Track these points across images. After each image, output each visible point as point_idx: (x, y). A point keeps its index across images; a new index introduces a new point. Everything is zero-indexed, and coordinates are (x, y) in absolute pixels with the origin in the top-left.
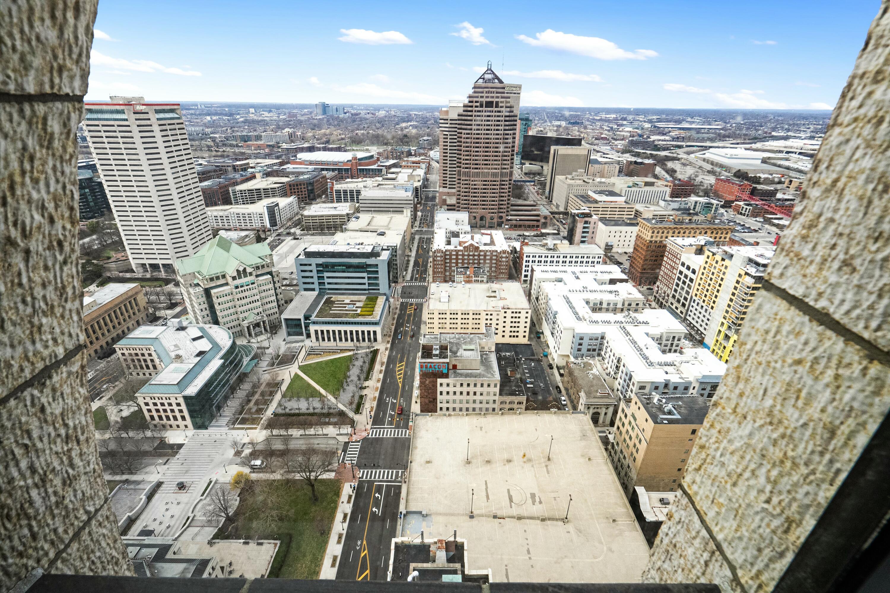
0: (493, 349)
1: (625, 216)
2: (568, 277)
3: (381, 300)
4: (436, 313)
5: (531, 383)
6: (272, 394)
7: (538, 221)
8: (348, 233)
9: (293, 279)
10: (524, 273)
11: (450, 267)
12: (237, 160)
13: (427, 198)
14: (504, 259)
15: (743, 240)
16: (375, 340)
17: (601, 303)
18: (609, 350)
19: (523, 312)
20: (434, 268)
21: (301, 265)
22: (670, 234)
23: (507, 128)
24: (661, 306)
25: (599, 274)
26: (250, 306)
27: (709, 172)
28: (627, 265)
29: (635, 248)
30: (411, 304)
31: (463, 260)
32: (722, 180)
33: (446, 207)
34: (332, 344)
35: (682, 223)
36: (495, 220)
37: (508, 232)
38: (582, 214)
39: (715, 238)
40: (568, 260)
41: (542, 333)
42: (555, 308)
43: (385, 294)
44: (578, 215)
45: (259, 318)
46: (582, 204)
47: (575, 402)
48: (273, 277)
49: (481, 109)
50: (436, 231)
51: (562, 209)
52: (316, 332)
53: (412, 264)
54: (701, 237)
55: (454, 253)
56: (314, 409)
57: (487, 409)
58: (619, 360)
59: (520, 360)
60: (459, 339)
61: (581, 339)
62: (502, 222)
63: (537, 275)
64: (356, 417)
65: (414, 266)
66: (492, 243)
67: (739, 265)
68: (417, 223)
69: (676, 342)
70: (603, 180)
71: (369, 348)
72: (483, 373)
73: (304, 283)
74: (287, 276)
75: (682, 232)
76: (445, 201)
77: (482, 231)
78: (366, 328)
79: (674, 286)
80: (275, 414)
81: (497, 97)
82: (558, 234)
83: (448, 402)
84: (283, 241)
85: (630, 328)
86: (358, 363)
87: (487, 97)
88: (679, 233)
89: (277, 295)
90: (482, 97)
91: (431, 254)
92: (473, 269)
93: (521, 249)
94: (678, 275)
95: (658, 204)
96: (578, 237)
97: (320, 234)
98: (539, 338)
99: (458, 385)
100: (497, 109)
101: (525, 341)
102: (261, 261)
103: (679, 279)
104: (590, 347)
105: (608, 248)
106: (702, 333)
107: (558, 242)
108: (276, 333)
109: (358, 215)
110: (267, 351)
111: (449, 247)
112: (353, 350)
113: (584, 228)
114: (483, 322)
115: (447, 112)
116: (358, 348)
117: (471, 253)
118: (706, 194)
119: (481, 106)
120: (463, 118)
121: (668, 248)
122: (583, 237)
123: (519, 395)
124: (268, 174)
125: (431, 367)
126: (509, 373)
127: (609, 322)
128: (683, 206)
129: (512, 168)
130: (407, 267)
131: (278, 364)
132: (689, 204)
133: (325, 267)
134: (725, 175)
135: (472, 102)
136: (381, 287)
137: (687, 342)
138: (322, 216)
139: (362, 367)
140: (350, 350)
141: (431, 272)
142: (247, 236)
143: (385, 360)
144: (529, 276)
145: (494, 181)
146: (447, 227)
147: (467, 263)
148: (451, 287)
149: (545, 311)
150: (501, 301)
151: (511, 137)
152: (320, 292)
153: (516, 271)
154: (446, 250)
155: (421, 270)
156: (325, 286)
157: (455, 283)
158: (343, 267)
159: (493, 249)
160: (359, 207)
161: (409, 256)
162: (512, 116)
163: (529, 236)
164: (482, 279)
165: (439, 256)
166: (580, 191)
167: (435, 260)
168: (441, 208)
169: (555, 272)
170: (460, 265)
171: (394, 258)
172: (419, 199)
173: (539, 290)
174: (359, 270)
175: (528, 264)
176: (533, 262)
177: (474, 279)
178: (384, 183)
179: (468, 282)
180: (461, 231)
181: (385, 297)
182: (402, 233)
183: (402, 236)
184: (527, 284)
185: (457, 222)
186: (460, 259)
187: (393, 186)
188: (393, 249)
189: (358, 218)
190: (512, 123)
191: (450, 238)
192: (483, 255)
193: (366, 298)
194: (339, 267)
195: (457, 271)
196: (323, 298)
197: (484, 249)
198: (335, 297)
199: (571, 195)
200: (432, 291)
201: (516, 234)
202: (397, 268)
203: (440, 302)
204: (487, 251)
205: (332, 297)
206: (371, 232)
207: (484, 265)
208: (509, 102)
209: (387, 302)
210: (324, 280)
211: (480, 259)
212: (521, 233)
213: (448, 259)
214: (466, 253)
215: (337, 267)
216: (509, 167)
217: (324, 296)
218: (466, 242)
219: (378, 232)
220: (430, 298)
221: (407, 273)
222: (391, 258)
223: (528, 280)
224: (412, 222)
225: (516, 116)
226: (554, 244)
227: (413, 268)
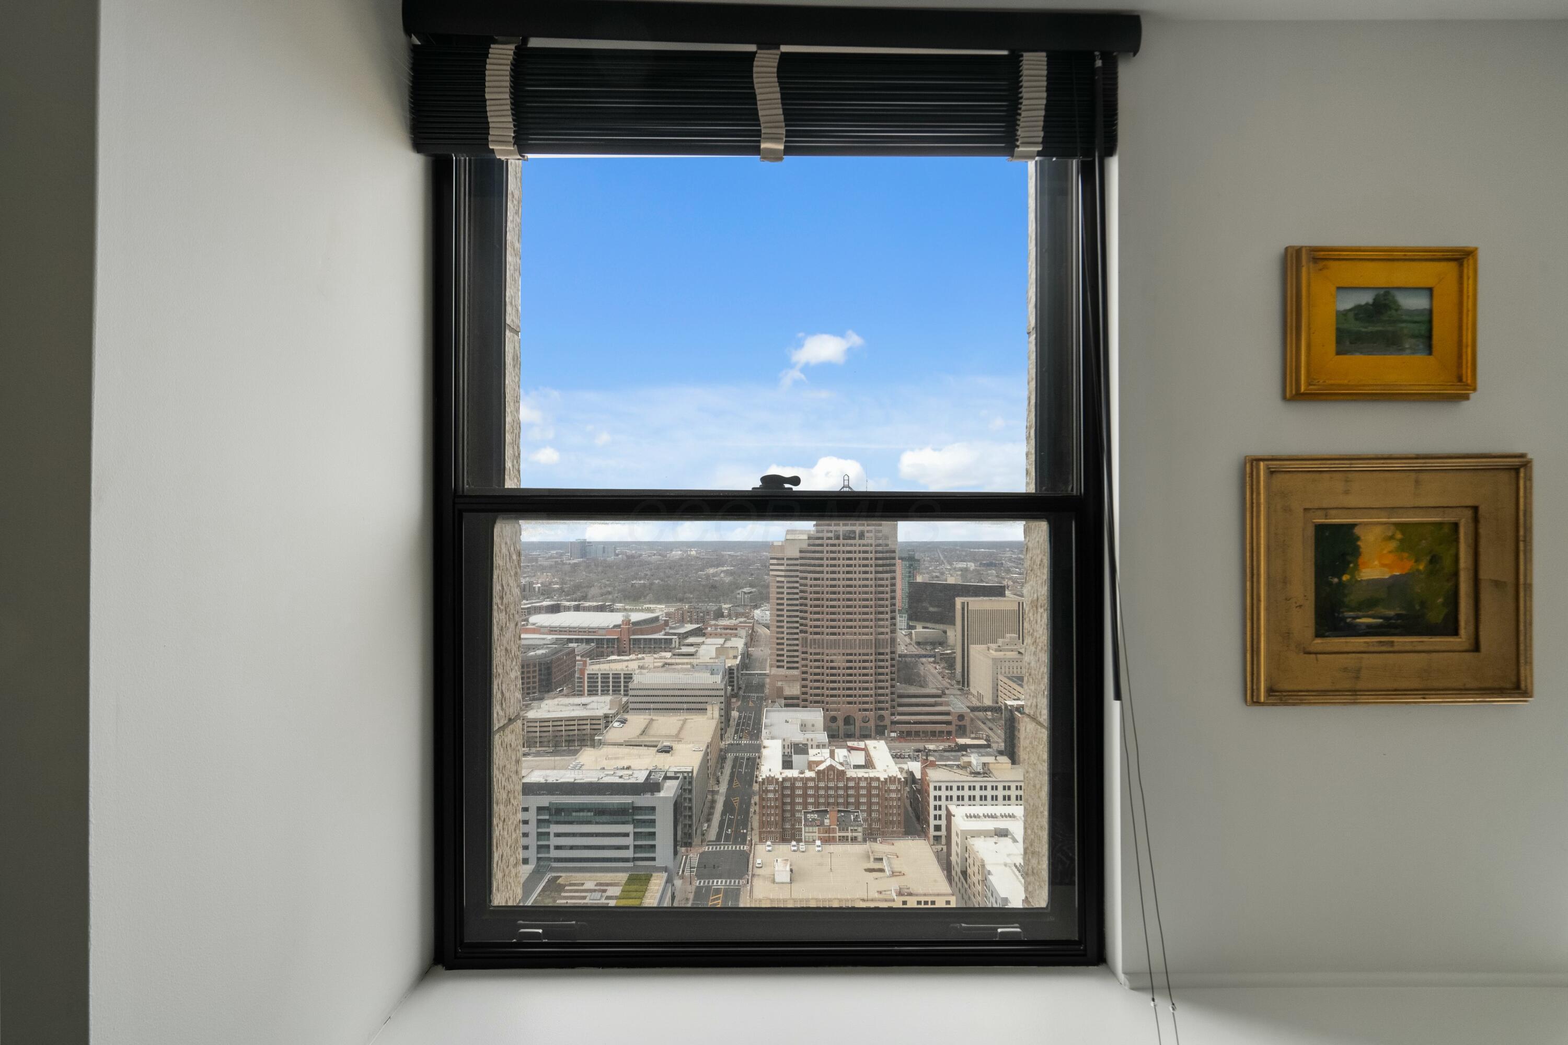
2: (1017, 827)
3: (658, 883)
7: (948, 723)
8: (605, 750)
10: (932, 823)
11: (794, 812)
13: (750, 688)
14: (893, 795)
19: (941, 902)
20: (762, 815)
23: (881, 569)
30: (717, 891)
31: (817, 797)
33: (783, 702)
36: (872, 724)
37: (897, 744)
40: (1013, 793)
42: (1002, 893)
43: (665, 869)
44: (1016, 709)
49: (836, 542)
50: (766, 743)
51: (988, 702)
53: (719, 807)
55: (799, 784)
62: (885, 727)
63: (960, 823)
65: (724, 813)
66: (869, 764)
68: (731, 730)
76: (780, 690)
77: (850, 744)
82: (989, 746)
87: (845, 525)
91: (756, 787)
92: (835, 816)
93: (924, 773)
97: (553, 753)
100: (862, 542)
107: (990, 760)
109: (626, 716)
111: (790, 773)
115: (781, 547)
117: (831, 784)
119: (838, 538)
120: (809, 555)
129: (893, 631)
130: (712, 814)
133: (557, 814)
135: (822, 531)
136: (659, 854)
138: (560, 720)
141: (756, 824)
144: (944, 828)
145: (864, 655)
146: (785, 736)
147: (823, 804)
148: (794, 851)
149: (982, 899)
150: (894, 879)
151: (888, 582)
152: (538, 866)
153: (918, 818)
154: (783, 778)
155: (738, 820)
156: (549, 852)
157: (801, 844)
158: (589, 814)
159: (872, 775)
160: (627, 703)
161: (714, 793)
162: (887, 552)
163: (935, 751)
164: (855, 834)
165: (770, 791)
166: (1015, 670)
167: (763, 799)
168: (773, 702)
169: (993, 817)
170: (811, 808)
171: (687, 796)
172: (735, 687)
173: (967, 856)
174: (619, 818)
175: (938, 803)
176: (947, 799)
177: (838, 834)
178: (673, 661)
179: (826, 841)
180: (810, 743)
181: (665, 875)
182: (704, 748)
183: (703, 752)
184: (941, 844)
185: (804, 727)
186: (811, 796)
187: (689, 666)
188: (685, 778)
189: (624, 722)
190: (888, 562)
191: (791, 756)
192: (852, 788)
193: (626, 879)
194: (581, 814)
195: (806, 819)
196: (541, 879)
197: (854, 776)
198: (566, 877)
199: (1000, 677)
200: (759, 861)
201: (909, 747)
202: (690, 817)
203: (774, 881)
204: (860, 779)
205: (561, 877)
206: (645, 746)
207: (857, 807)
208: (880, 531)
209: (669, 885)
210: (548, 840)
211: (848, 796)
212: (920, 745)
213: (788, 796)
214: (822, 784)
215: (578, 814)
216: (888, 630)
217: (545, 873)
218: (821, 762)
219: (659, 747)
220: (753, 875)
221: (709, 827)
222: (681, 795)
223: (940, 836)
224: (722, 729)
225: (894, 552)
226: (984, 764)
227: (722, 816)
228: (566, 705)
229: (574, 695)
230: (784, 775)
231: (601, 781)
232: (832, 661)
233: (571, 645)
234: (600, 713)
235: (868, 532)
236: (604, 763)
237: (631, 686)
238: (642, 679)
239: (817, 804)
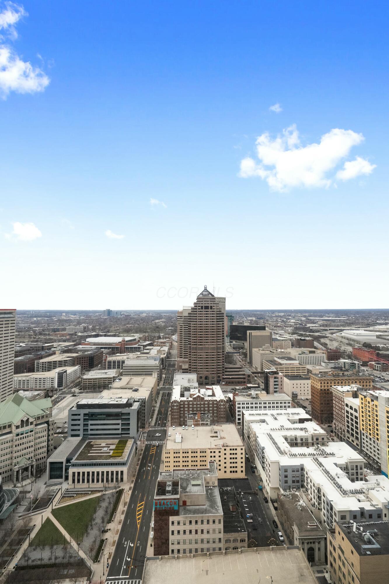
0: (216, 484)
1: (301, 373)
2: (268, 419)
3: (130, 443)
4: (172, 453)
5: (251, 518)
6: (20, 542)
7: (244, 378)
8: (112, 390)
9: (66, 427)
10: (237, 417)
11: (184, 414)
12: (46, 343)
13: (170, 365)
14: (222, 407)
15: (382, 387)
16: (122, 479)
17: (296, 439)
18: (309, 481)
19: (239, 449)
20: (172, 415)
21: (73, 415)
22: (333, 384)
23: (218, 320)
24: (341, 440)
25: (291, 415)
26: (25, 451)
27: (347, 344)
28: (309, 408)
29: (312, 395)
30: (154, 446)
31: (193, 408)
32: (356, 349)
33: (182, 371)
34: (85, 485)
35: (338, 376)
36: (215, 379)
37: (225, 387)
38: (272, 372)
39: (363, 386)
40: (267, 405)
41: (256, 468)
42: (262, 444)
43: (133, 438)
44: (269, 373)
45: (29, 462)
46: (272, 366)
47: (291, 538)
48: (49, 425)
50: (174, 387)
51: (259, 370)
52: (74, 473)
53: (156, 412)
54: (353, 385)
55: (186, 403)
56: (56, 558)
57: (214, 549)
58: (319, 490)
59: (239, 494)
60: (188, 475)
61: (286, 471)
62: (220, 380)
63: (247, 417)
64: (94, 567)
65: (158, 415)
66: (213, 395)
67: (384, 404)
68: (162, 382)
69: (359, 471)
70: (283, 350)
71: (115, 488)
72: (208, 508)
73: (72, 430)
74: (60, 425)
75: (340, 382)
76: (181, 366)
77: (207, 387)
78: (114, 469)
79: (346, 423)
80: (18, 568)
81: (211, 304)
82: (259, 387)
83: (179, 543)
84: (64, 398)
85: (321, 459)
86: (104, 504)
87: (205, 304)
88: (338, 383)
89: (48, 441)
90: (202, 304)
91: (170, 405)
92: (200, 415)
93: (234, 398)
94: (346, 414)
95: (321, 365)
96: (271, 388)
97: (92, 392)
98: (254, 472)
99: (188, 523)
100: (211, 310)
101: (243, 476)
102: (43, 412)
103: (348, 417)
104: (294, 479)
105: (294, 396)
106: (377, 462)
107: (259, 392)
108: (40, 477)
109: (121, 377)
110: (28, 495)
111: (183, 399)
112: (102, 491)
113: (275, 381)
114: (209, 459)
115: (182, 313)
116: (106, 489)
117: (199, 403)
118: (349, 357)
119: (202, 308)
120: (191, 315)
121: (334, 394)
122: (275, 388)
123: (241, 531)
124: (65, 352)
125: (164, 504)
126: (231, 507)
127: (304, 455)
128: (337, 366)
129: (223, 344)
130: (153, 415)
131: (33, 510)
132: (341, 364)
134: (357, 346)
135: (196, 306)
136: (131, 432)
137: (369, 471)
138: (96, 379)
139: (107, 508)
140: (99, 491)
141: (170, 419)
142: (38, 394)
143: (128, 500)
144: (241, 419)
145: (212, 353)
146: (182, 384)
147: (195, 410)
148: (184, 429)
149: (255, 447)
150: (221, 440)
151: (221, 325)
152: (83, 437)
153: (232, 416)
154: (180, 401)
155: (163, 417)
156: (88, 432)
157: (186, 427)
158: (104, 416)
159: (214, 399)
160: (122, 372)
161: (154, 407)
162: (221, 314)
163: (239, 389)
164: (207, 422)
165: (175, 406)
166: (269, 358)
167: (173, 409)
168: (178, 371)
169: (259, 415)
170: (191, 412)
171: (143, 408)
172: (164, 366)
173: (249, 430)
174: (116, 418)
175: (239, 410)
176: (243, 408)
177: (201, 423)
178: (141, 356)
179: (196, 425)
180: (191, 387)
181: (133, 440)
182: (150, 389)
183: (150, 391)
184: (240, 425)
185: (189, 381)
186: (191, 407)
187: (146, 358)
188: (143, 401)
189: (120, 379)
190: (221, 318)
191: (184, 392)
192: (207, 404)
193: (118, 442)
194: (101, 416)
195: (189, 417)
196: (85, 442)
197: (208, 399)
198: (94, 441)
199: (264, 361)
200: (170, 434)
201: (229, 388)
202: (144, 417)
203: (175, 442)
204: (210, 400)
205: (92, 441)
206: (128, 389)
207: (209, 412)
208: (218, 306)
209: (135, 444)
210: (88, 427)
211: (205, 407)
212: (233, 387)
213: (182, 408)
214: (195, 403)
215: (100, 416)
216: (221, 343)
217: (86, 440)
218: (195, 394)
219: (133, 389)
220: (167, 440)
221: (152, 420)
222: (141, 408)
223: (240, 423)
224: (158, 382)
225: (223, 314)
226: (257, 394)
227: (157, 416)
228: (98, 373)
229: (102, 369)
230: (181, 400)
231: (109, 403)
232: (200, 355)
233: (102, 350)
234: (112, 376)
235: (214, 306)
236: (112, 396)
237: (124, 365)
238: (128, 363)
239: (193, 411)
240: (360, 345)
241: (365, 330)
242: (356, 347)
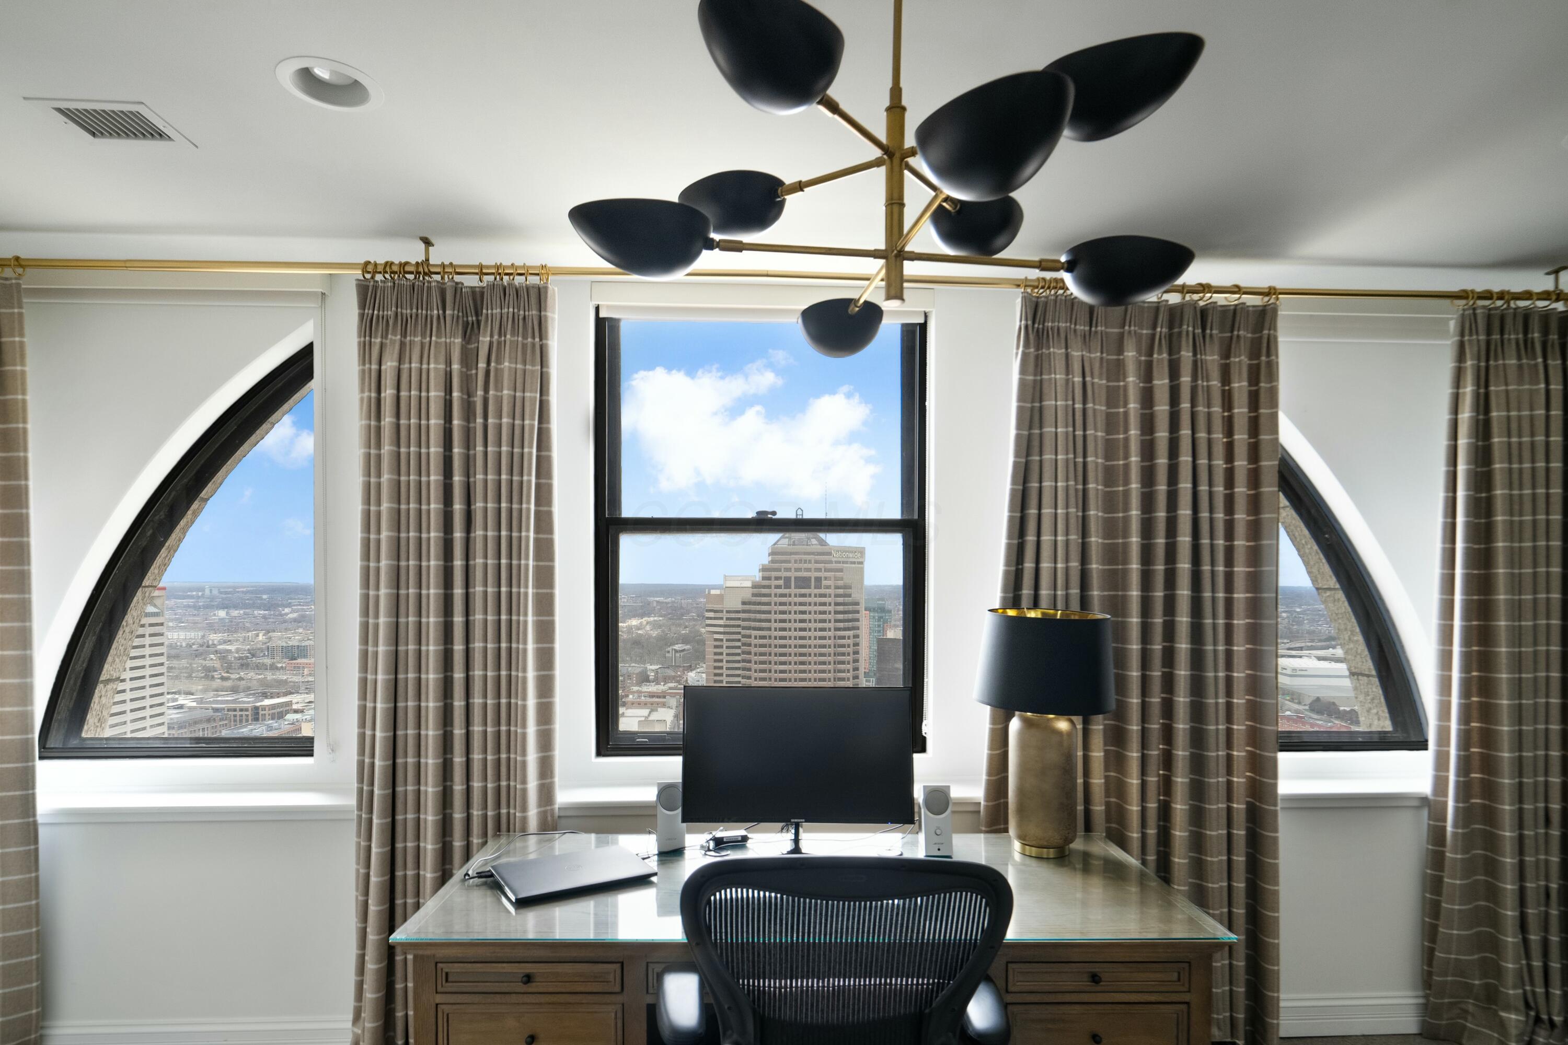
12: (265, 696)
23: (841, 625)
32: (1289, 719)
49: (787, 591)
81: (819, 570)
87: (797, 570)
90: (789, 570)
100: (817, 591)
115: (720, 598)
119: (787, 586)
120: (753, 607)
135: (769, 578)
151: (850, 642)
162: (849, 604)
190: (850, 616)
208: (842, 579)
225: (857, 604)
235: (826, 578)
240: (1301, 707)
241: (1320, 659)
242: (1288, 713)
